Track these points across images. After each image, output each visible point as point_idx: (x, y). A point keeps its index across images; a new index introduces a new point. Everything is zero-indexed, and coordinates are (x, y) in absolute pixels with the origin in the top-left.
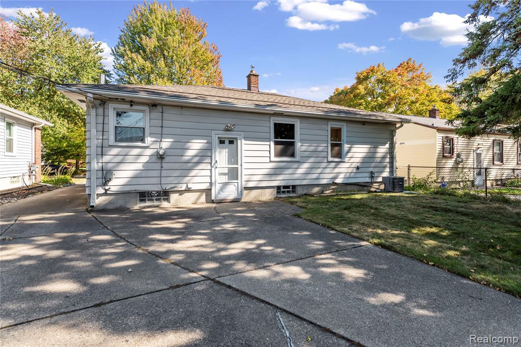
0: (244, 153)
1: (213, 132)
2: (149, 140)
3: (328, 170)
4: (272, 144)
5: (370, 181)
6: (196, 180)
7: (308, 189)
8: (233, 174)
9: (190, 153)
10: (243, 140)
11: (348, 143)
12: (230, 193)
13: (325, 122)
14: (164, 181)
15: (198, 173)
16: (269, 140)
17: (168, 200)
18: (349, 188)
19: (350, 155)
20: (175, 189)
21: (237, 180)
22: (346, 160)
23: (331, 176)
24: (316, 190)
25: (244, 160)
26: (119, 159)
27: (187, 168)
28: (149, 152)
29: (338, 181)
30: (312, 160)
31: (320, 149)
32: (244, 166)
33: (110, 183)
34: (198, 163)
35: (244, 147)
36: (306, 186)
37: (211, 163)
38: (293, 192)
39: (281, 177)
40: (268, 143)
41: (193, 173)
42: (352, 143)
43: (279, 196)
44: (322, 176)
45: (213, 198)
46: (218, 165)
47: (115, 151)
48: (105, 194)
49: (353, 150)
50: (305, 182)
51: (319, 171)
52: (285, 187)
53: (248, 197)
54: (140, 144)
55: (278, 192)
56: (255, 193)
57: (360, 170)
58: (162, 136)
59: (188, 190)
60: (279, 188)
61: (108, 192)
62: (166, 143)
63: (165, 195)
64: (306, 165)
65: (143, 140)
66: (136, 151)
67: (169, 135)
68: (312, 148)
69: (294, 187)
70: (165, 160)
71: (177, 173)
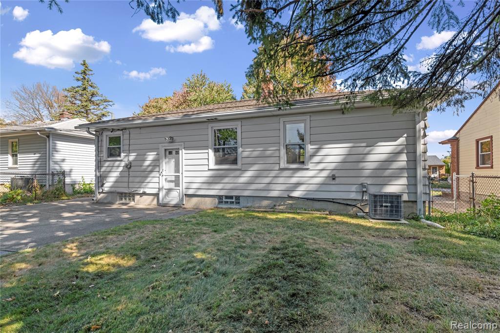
0: (185, 162)
1: (160, 145)
2: (123, 155)
3: (281, 180)
4: (211, 153)
5: (360, 198)
6: (151, 185)
7: (253, 201)
8: (177, 182)
9: (147, 163)
10: (183, 150)
11: (311, 143)
12: (174, 198)
13: (275, 119)
14: (131, 185)
15: (151, 180)
16: (207, 148)
17: (134, 200)
18: (318, 205)
19: (316, 159)
20: (136, 192)
21: (179, 187)
22: (310, 166)
23: (283, 187)
24: (265, 203)
25: (185, 168)
26: (109, 169)
27: (145, 174)
28: (123, 164)
29: (296, 194)
30: (256, 167)
31: (268, 153)
32: (185, 174)
33: (105, 186)
34: (152, 171)
35: (185, 156)
36: (252, 198)
37: (159, 172)
38: (236, 203)
39: (219, 186)
40: (207, 151)
41: (148, 179)
42: (321, 143)
43: (220, 206)
44: (273, 187)
45: (160, 202)
46: (164, 173)
47: (107, 164)
48: (102, 192)
49: (323, 152)
50: (246, 193)
51: (267, 180)
52: (227, 197)
53: (190, 204)
54: (119, 158)
55: (220, 202)
56: (195, 200)
57: (337, 181)
58: (129, 151)
59: (144, 194)
60: (220, 197)
61: (104, 191)
62: (132, 157)
63: (131, 195)
64: (249, 174)
65: (119, 156)
66: (117, 163)
67: (134, 151)
68: (256, 154)
69: (238, 198)
70: (131, 170)
71: (138, 180)
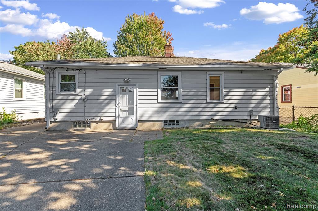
0: (138, 98)
1: (117, 84)
2: (78, 90)
3: (207, 110)
4: (160, 91)
5: (249, 118)
6: (107, 114)
7: (189, 123)
8: (131, 111)
9: (103, 97)
10: (137, 89)
11: (225, 88)
12: (129, 123)
13: (205, 72)
14: (87, 115)
15: (108, 110)
16: (157, 88)
17: (89, 126)
18: (227, 123)
19: (228, 97)
20: (93, 120)
21: (134, 115)
22: (224, 101)
23: (210, 114)
24: (197, 124)
25: (138, 102)
26: (62, 102)
27: (102, 106)
28: (78, 97)
29: (216, 118)
30: (192, 101)
31: (200, 93)
32: (138, 106)
33: (57, 116)
34: (108, 104)
35: (138, 93)
36: (188, 121)
37: (115, 104)
38: (177, 125)
39: (167, 114)
40: (156, 90)
41: (105, 110)
42: (230, 88)
43: (166, 127)
44: (202, 113)
45: (117, 126)
46: (120, 105)
47: (60, 97)
48: (54, 122)
49: (232, 93)
50: (186, 118)
51: (199, 110)
52: (170, 121)
53: (142, 127)
54: (73, 93)
55: (165, 125)
56: (147, 125)
57: (238, 109)
58: (85, 88)
59: (101, 121)
60: (165, 121)
61: (56, 120)
62: (88, 92)
63: (88, 123)
64: (187, 106)
65: (74, 91)
66: (71, 97)
67: (90, 87)
68: (191, 93)
69: (178, 121)
70: (87, 103)
71: (95, 110)
